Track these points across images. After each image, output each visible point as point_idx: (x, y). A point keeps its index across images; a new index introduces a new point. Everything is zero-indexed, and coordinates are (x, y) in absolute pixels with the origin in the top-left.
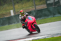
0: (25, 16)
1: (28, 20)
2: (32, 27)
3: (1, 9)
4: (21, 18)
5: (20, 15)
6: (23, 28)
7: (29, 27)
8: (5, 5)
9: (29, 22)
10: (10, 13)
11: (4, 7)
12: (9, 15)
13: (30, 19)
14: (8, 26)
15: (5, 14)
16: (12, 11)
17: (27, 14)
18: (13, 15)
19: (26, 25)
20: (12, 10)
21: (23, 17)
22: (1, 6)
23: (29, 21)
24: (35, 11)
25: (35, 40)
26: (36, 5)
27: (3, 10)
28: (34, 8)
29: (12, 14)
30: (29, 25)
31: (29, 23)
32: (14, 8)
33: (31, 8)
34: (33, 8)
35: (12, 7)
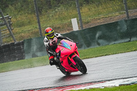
0: (55, 39)
1: (61, 48)
2: (69, 62)
3: (51, 15)
4: (47, 43)
6: (51, 64)
7: (64, 61)
8: (59, 6)
9: (65, 52)
10: (70, 24)
11: (56, 12)
12: (68, 30)
13: (66, 45)
15: (59, 28)
16: (74, 22)
18: (78, 29)
19: (58, 58)
20: (76, 19)
21: (51, 42)
22: (50, 8)
23: (63, 50)
24: (126, 21)
25: (127, 85)
26: (128, 8)
27: (55, 17)
28: (125, 15)
29: (76, 27)
30: (63, 58)
32: (80, 13)
33: (117, 14)
34: (122, 14)
35: (75, 12)
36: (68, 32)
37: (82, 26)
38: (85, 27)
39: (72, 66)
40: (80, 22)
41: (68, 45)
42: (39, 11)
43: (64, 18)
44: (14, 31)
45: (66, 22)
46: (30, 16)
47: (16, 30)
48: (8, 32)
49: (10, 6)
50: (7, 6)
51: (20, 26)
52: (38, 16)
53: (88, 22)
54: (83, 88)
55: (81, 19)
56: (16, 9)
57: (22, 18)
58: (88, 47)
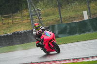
1: (44, 36)
3: (68, 9)
4: (35, 33)
5: (34, 30)
7: (46, 45)
10: (82, 15)
11: (73, 6)
14: (79, 35)
15: (74, 17)
17: (43, 28)
20: (86, 11)
27: (71, 10)
31: (45, 40)
32: (89, 7)
36: (80, 20)
37: (90, 16)
38: (93, 17)
39: (51, 48)
40: (89, 13)
41: (48, 34)
42: (60, 6)
43: (78, 11)
44: (42, 19)
45: (79, 13)
46: (53, 9)
47: (44, 19)
48: (38, 20)
49: (40, 2)
50: (38, 2)
51: (47, 16)
52: (59, 9)
53: (95, 14)
54: (91, 60)
55: (90, 12)
56: (44, 4)
57: (48, 10)
58: (95, 31)
